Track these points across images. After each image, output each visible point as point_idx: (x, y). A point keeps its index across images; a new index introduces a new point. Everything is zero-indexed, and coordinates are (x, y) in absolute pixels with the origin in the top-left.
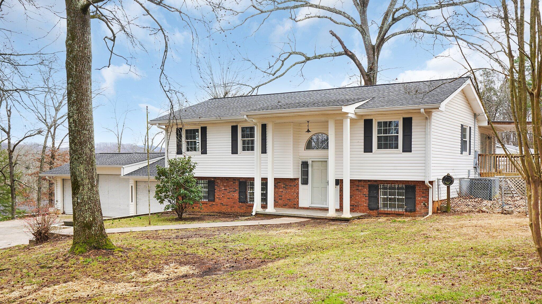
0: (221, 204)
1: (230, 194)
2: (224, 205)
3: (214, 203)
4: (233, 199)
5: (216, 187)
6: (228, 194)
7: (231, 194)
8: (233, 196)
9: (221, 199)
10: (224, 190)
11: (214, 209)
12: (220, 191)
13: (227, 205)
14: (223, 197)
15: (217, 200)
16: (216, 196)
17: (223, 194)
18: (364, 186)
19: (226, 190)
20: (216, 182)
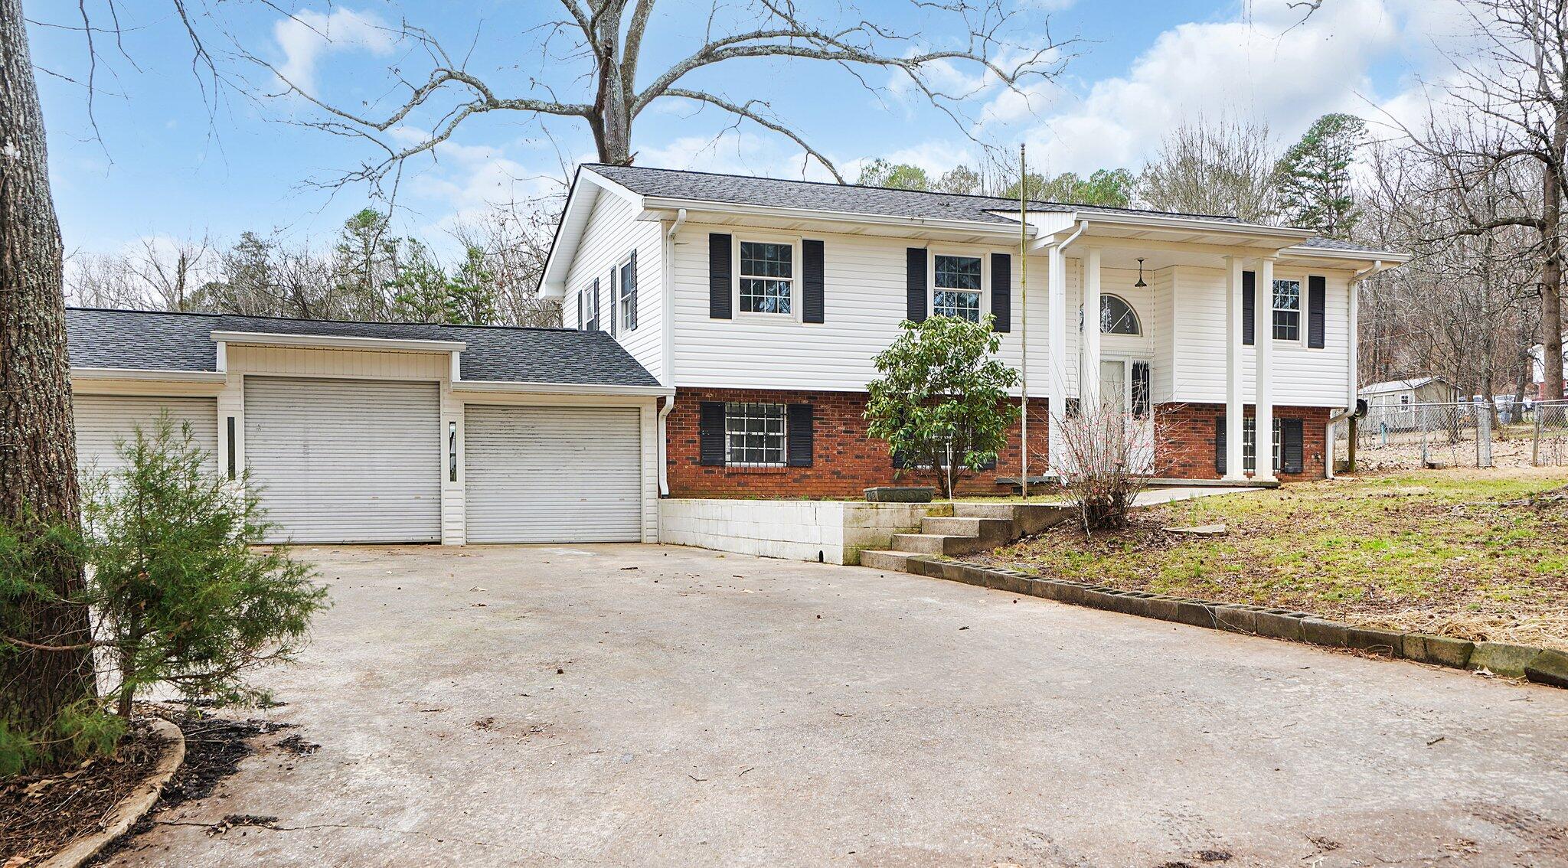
0: (834, 473)
1: (863, 444)
2: (844, 477)
3: (809, 473)
4: (874, 457)
5: (816, 423)
6: (858, 443)
7: (867, 445)
8: (875, 449)
9: (833, 461)
10: (845, 432)
11: (808, 489)
12: (831, 436)
13: (853, 477)
14: (839, 453)
15: (819, 463)
16: (818, 449)
17: (839, 445)
18: (1207, 421)
19: (853, 432)
20: (817, 410)
